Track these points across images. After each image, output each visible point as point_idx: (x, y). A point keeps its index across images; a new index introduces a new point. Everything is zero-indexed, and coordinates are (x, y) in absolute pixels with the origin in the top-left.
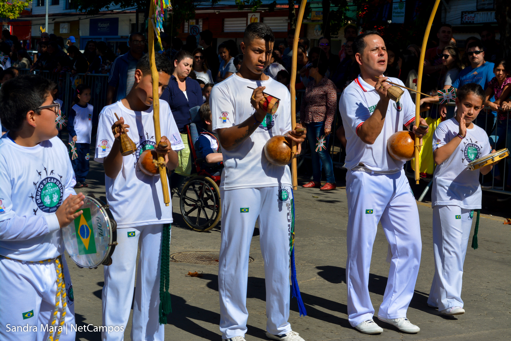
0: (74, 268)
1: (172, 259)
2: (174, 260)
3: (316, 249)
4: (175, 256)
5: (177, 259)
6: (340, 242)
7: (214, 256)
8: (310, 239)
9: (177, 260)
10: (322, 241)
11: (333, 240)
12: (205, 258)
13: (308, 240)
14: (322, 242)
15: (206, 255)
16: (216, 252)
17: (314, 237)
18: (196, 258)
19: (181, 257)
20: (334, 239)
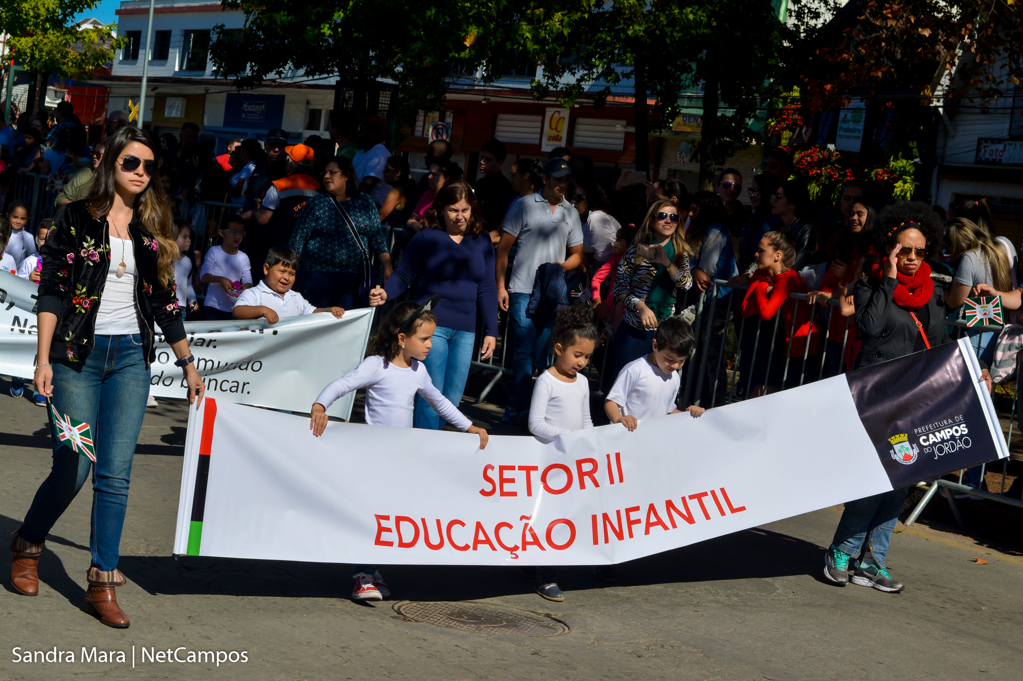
0: (190, 617)
1: (398, 614)
2: (402, 617)
3: (702, 615)
4: (404, 607)
5: (407, 615)
6: (750, 603)
7: (485, 612)
8: (687, 592)
9: (408, 618)
10: (712, 598)
11: (736, 599)
12: (466, 618)
13: (683, 593)
14: (712, 601)
15: (468, 610)
16: (490, 606)
17: (695, 587)
18: (448, 614)
19: (416, 611)
20: (737, 595)
